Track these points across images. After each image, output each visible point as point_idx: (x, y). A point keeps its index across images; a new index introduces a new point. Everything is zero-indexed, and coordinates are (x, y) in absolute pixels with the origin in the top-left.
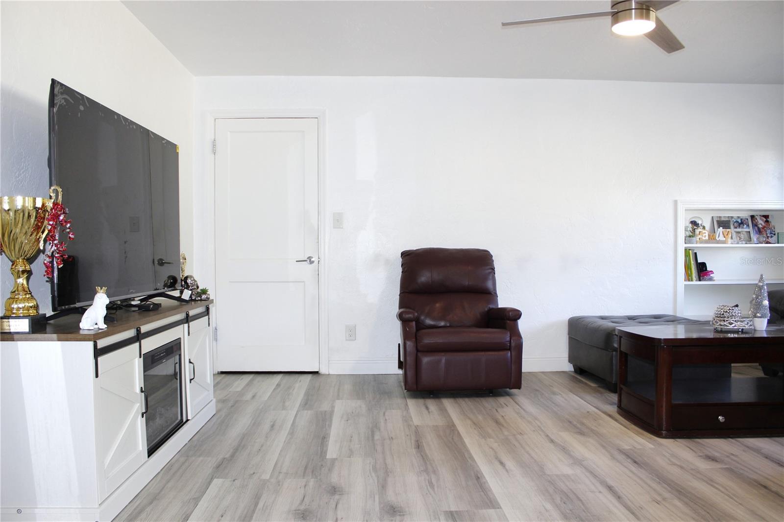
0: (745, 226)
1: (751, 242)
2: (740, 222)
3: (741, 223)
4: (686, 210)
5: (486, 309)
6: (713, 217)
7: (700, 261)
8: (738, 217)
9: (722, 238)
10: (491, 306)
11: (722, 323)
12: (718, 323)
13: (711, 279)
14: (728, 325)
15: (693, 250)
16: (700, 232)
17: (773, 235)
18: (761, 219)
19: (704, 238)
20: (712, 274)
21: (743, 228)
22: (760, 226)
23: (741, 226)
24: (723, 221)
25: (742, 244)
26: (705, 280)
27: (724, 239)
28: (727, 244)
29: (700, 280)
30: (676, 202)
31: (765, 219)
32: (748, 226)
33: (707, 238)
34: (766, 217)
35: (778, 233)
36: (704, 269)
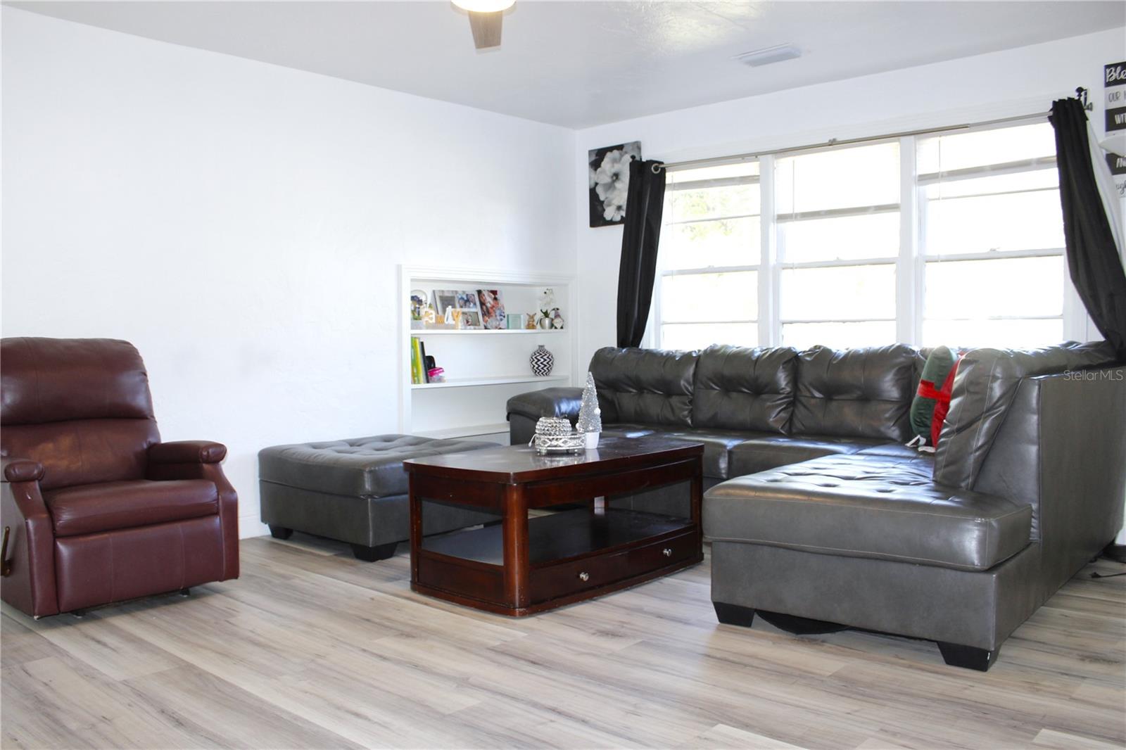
0: (472, 305)
1: (480, 327)
2: (465, 299)
3: (467, 301)
4: (412, 280)
5: (145, 446)
6: (434, 291)
7: (427, 354)
8: (464, 292)
9: (451, 322)
10: (152, 440)
11: (554, 443)
12: (546, 443)
13: (440, 380)
14: (562, 445)
15: (419, 339)
16: (426, 312)
17: (502, 317)
18: (489, 296)
19: (431, 322)
20: (440, 372)
21: (469, 307)
22: (489, 305)
23: (468, 304)
24: (447, 297)
25: (470, 329)
26: (434, 382)
27: (454, 322)
28: (457, 329)
29: (428, 382)
30: (399, 268)
31: (493, 296)
32: (475, 304)
33: (434, 321)
34: (494, 292)
35: (508, 316)
36: (432, 365)
